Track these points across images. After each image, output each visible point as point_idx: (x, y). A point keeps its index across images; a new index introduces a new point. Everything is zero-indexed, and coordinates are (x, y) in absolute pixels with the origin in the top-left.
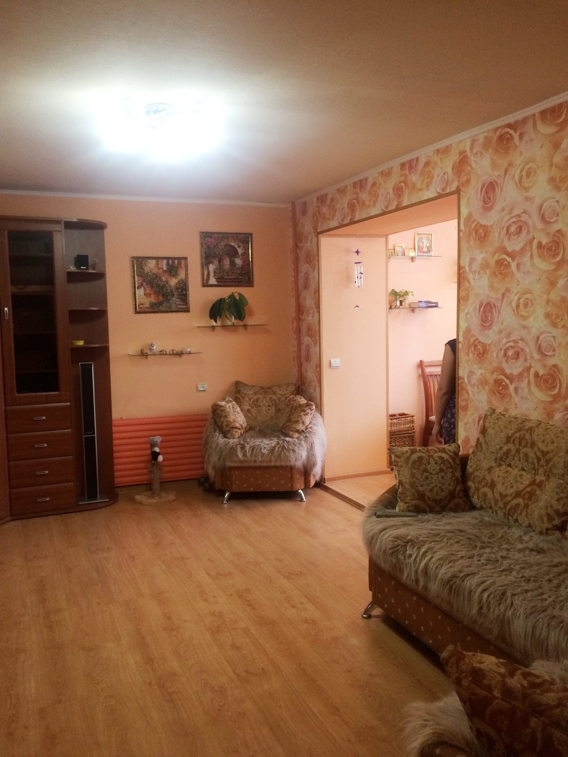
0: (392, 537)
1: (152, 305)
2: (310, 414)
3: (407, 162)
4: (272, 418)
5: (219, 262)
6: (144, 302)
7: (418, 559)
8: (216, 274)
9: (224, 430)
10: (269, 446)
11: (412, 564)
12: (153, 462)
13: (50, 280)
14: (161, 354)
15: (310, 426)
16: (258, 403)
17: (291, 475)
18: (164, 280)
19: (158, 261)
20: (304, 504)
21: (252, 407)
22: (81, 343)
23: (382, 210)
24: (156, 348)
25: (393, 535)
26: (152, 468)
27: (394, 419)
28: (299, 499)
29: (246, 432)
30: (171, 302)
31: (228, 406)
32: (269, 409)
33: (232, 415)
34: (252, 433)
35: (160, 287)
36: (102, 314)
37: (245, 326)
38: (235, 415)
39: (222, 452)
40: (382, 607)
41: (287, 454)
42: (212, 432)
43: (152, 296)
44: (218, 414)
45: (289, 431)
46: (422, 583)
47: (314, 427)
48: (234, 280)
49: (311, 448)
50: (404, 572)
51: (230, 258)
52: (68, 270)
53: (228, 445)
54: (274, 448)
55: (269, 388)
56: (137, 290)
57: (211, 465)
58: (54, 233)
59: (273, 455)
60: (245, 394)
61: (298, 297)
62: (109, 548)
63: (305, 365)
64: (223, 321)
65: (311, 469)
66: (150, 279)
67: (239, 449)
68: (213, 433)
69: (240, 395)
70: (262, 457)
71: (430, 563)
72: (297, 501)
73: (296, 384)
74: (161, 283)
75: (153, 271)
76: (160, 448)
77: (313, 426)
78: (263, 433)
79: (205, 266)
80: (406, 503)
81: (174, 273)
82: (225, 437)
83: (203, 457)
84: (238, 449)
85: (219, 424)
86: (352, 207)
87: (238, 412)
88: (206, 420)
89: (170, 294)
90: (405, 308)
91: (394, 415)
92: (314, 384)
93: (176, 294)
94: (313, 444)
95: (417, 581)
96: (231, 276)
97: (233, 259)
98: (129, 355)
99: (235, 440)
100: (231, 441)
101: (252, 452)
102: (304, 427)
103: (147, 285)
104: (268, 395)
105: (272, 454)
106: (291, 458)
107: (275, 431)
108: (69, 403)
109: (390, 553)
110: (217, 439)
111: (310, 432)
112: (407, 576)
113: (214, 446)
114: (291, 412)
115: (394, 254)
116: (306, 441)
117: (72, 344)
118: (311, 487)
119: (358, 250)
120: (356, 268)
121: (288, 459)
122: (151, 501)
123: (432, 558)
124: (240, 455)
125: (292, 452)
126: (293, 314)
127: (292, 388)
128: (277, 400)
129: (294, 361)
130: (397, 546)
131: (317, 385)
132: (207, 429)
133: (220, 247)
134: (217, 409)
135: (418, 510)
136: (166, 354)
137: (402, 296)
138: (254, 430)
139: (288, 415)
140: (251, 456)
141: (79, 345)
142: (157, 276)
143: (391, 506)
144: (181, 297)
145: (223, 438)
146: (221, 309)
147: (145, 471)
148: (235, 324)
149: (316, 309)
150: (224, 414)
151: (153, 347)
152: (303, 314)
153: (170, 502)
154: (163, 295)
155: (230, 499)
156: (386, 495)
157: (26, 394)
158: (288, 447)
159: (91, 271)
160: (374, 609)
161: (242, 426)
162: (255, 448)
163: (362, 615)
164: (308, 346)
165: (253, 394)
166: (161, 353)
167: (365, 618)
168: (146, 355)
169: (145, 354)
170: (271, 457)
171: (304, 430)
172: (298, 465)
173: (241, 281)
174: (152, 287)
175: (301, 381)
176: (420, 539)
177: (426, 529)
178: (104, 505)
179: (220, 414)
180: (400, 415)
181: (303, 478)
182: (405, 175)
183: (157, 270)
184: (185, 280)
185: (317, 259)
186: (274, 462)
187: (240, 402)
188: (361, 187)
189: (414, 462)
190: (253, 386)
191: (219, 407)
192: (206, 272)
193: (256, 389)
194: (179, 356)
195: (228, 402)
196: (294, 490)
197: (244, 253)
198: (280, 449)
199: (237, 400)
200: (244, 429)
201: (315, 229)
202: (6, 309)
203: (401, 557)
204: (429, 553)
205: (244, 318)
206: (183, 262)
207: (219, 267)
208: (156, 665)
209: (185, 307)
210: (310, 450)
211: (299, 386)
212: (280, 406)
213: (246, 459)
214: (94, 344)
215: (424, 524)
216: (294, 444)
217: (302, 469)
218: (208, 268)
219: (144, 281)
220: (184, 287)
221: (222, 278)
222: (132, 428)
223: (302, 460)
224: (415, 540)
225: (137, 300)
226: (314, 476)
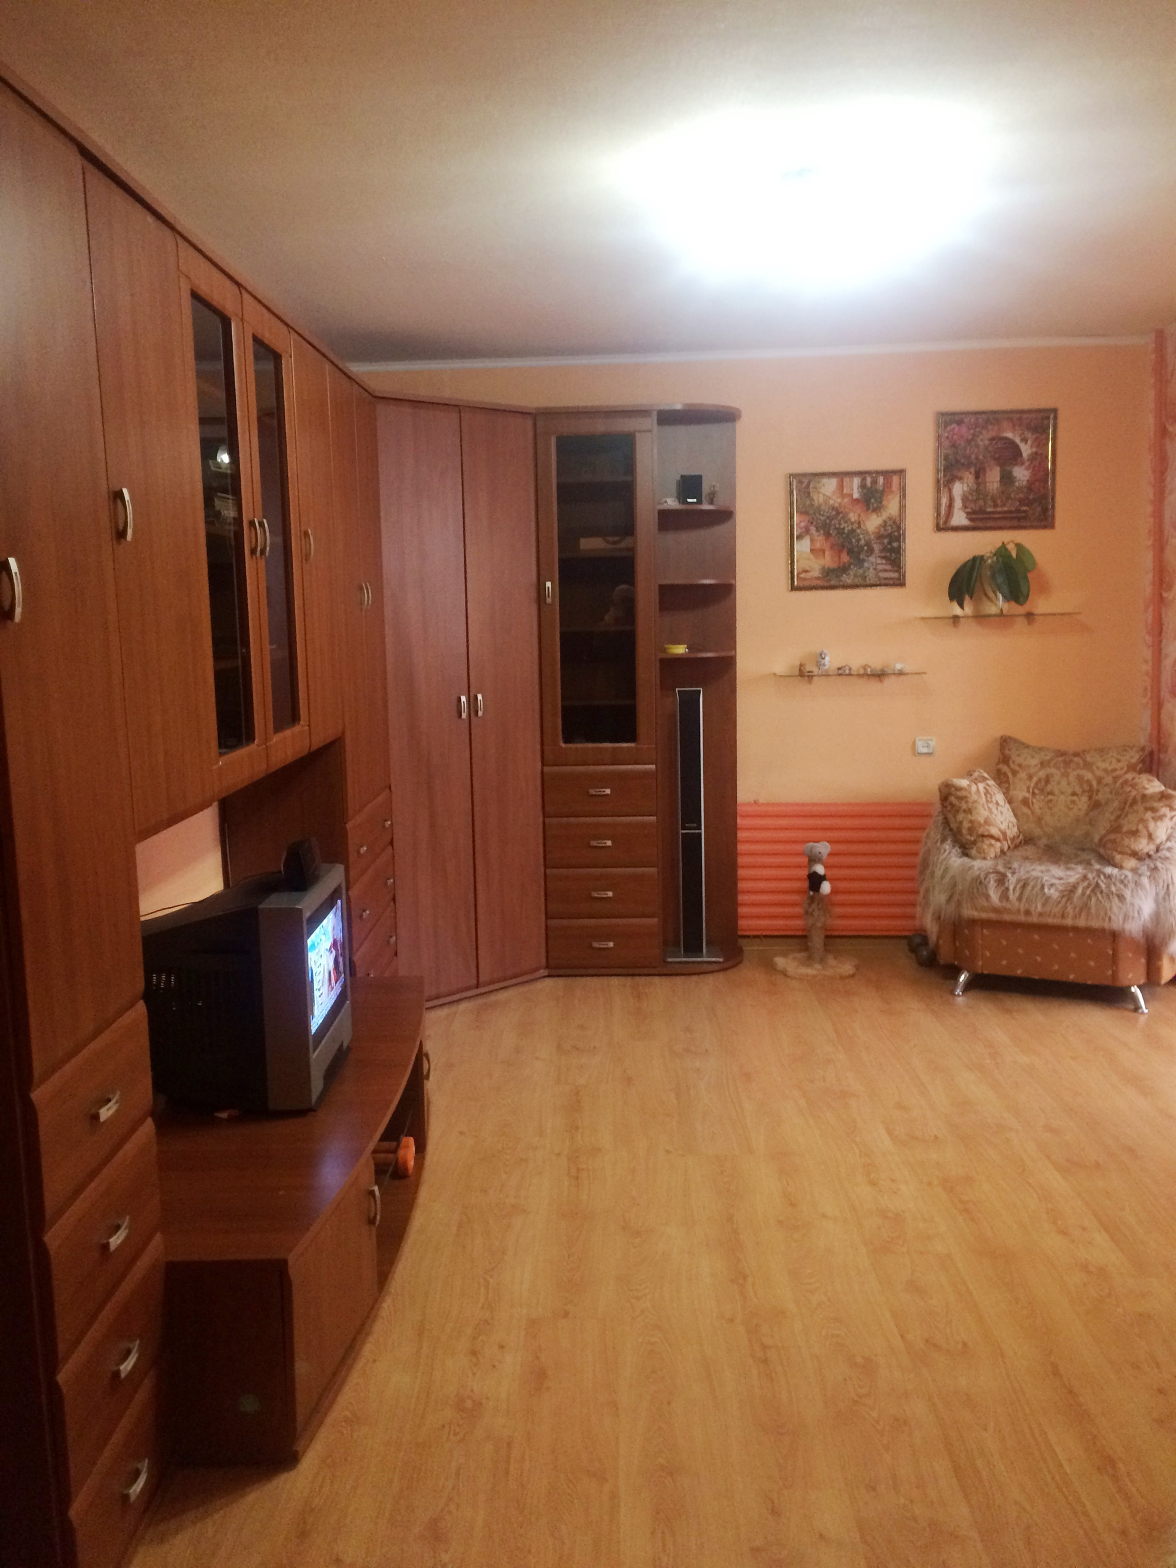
1: (827, 573)
2: (1169, 817)
4: (1078, 821)
5: (977, 476)
6: (810, 567)
8: (967, 504)
9: (964, 841)
10: (1062, 882)
12: (812, 893)
13: (629, 529)
14: (840, 675)
15: (1168, 845)
16: (1049, 785)
17: (1114, 951)
18: (853, 520)
19: (842, 481)
20: (1142, 1018)
21: (1034, 794)
22: (680, 650)
24: (831, 662)
26: (810, 905)
28: (1132, 1007)
29: (1016, 847)
30: (866, 565)
31: (974, 788)
32: (1073, 802)
33: (982, 809)
34: (1030, 850)
35: (845, 535)
36: (725, 592)
37: (1030, 616)
38: (990, 810)
39: (955, 885)
41: (1105, 902)
42: (937, 842)
43: (827, 553)
44: (952, 805)
45: (1115, 853)
48: (1009, 515)
49: (1166, 894)
51: (1002, 466)
52: (665, 507)
53: (971, 871)
54: (1073, 889)
55: (1076, 754)
56: (795, 543)
57: (931, 910)
58: (638, 435)
59: (1071, 903)
60: (1020, 766)
61: (1160, 548)
62: (706, 1050)
63: (1167, 707)
64: (977, 605)
65: (1164, 943)
66: (823, 518)
67: (992, 882)
68: (939, 843)
69: (1009, 766)
70: (1044, 905)
72: (1126, 1009)
73: (1143, 749)
74: (848, 526)
75: (831, 502)
76: (826, 867)
77: (1174, 845)
78: (1053, 853)
79: (945, 486)
81: (875, 505)
82: (965, 854)
83: (916, 892)
84: (989, 882)
85: (954, 826)
87: (997, 804)
88: (929, 816)
89: (865, 548)
93: (877, 548)
94: (1171, 887)
96: (1002, 506)
97: (1008, 468)
98: (775, 674)
99: (985, 862)
100: (977, 864)
101: (1021, 894)
102: (1153, 847)
103: (818, 530)
104: (1074, 770)
105: (1067, 900)
106: (1115, 915)
107: (1083, 850)
108: (654, 767)
110: (947, 859)
111: (1167, 858)
113: (938, 873)
114: (1122, 809)
116: (1155, 879)
117: (664, 651)
118: (1163, 983)
121: (1106, 914)
122: (804, 970)
124: (994, 896)
125: (1116, 900)
126: (1148, 590)
127: (1135, 757)
128: (1094, 784)
129: (1144, 696)
132: (928, 836)
133: (981, 443)
134: (950, 794)
136: (850, 675)
138: (1034, 844)
139: (1113, 818)
140: (1020, 899)
141: (678, 654)
142: (838, 513)
144: (888, 554)
145: (961, 857)
146: (973, 580)
147: (798, 910)
148: (1004, 612)
150: (964, 806)
151: (823, 659)
152: (1170, 588)
153: (842, 978)
154: (850, 552)
155: (969, 987)
158: (1108, 887)
159: (706, 507)
161: (1004, 834)
162: (1028, 885)
165: (1039, 766)
166: (840, 672)
168: (808, 676)
169: (808, 674)
170: (1065, 907)
171: (1151, 853)
172: (1131, 931)
174: (828, 535)
175: (1159, 743)
178: (716, 967)
179: (955, 805)
181: (1143, 961)
183: (839, 500)
184: (898, 519)
186: (1075, 917)
187: (1008, 782)
190: (1041, 749)
191: (953, 789)
192: (945, 501)
193: (1046, 755)
194: (878, 679)
195: (976, 781)
196: (1119, 984)
197: (1036, 454)
198: (1090, 890)
199: (1002, 779)
200: (1009, 842)
202: (549, 584)
205: (1027, 598)
206: (895, 479)
207: (975, 487)
208: (751, 1291)
209: (895, 575)
210: (1164, 899)
211: (1151, 753)
212: (1100, 797)
213: (1008, 906)
214: (706, 651)
216: (1122, 882)
217: (1142, 941)
218: (950, 491)
219: (812, 523)
220: (896, 533)
221: (982, 511)
223: (1142, 920)
225: (795, 564)
226: (1172, 958)
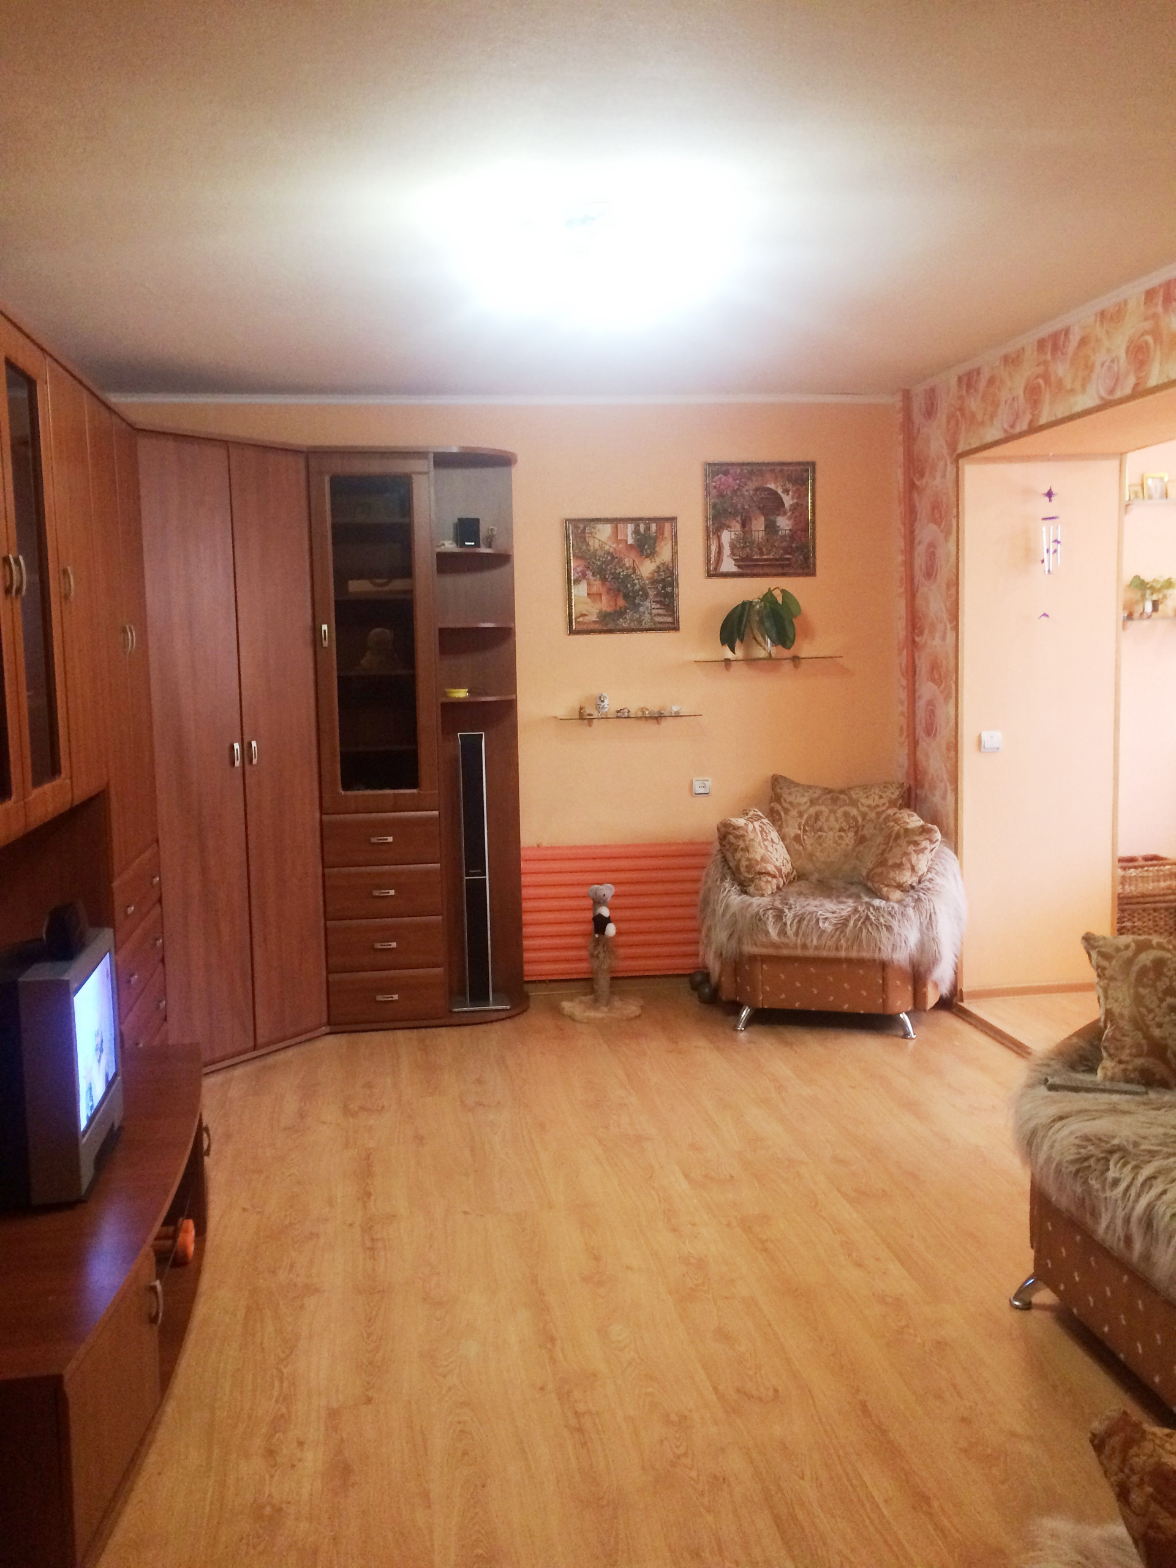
0: (1076, 1137)
1: (604, 617)
2: (929, 850)
3: (1160, 286)
4: (846, 855)
5: (743, 525)
6: (587, 610)
7: (1133, 1192)
8: (735, 551)
9: (742, 879)
10: (835, 915)
11: (1119, 1202)
12: (597, 936)
13: (407, 571)
14: (618, 717)
15: (929, 876)
16: (819, 823)
17: (884, 979)
18: (627, 565)
19: (616, 527)
20: (911, 1044)
21: (805, 831)
22: (462, 694)
23: (1102, 398)
24: (610, 705)
25: (1078, 1134)
26: (595, 947)
27: (1130, 868)
28: (901, 1033)
29: (791, 882)
30: (641, 609)
31: (750, 827)
32: (841, 837)
33: (759, 847)
34: (803, 885)
35: (620, 581)
36: (504, 635)
37: (796, 659)
38: (766, 847)
39: (735, 923)
40: (1055, 1290)
41: (875, 934)
42: (717, 880)
43: (604, 598)
44: (730, 843)
45: (882, 886)
46: (1138, 1246)
47: (938, 880)
48: (773, 563)
49: (929, 924)
50: (1100, 1217)
52: (442, 549)
53: (750, 909)
54: (847, 920)
55: (842, 792)
56: (573, 587)
57: (713, 948)
58: (414, 476)
59: (844, 936)
60: (791, 803)
61: (912, 594)
62: (499, 1103)
63: (923, 744)
64: (747, 649)
65: (929, 971)
66: (599, 563)
67: (771, 918)
68: (718, 883)
69: (780, 804)
70: (819, 937)
71: (1159, 1203)
72: (896, 1036)
73: (901, 785)
74: (623, 571)
75: (607, 547)
76: (610, 909)
77: (936, 876)
78: (825, 888)
79: (714, 534)
80: (1120, 1062)
81: (649, 551)
82: (744, 891)
83: (698, 930)
84: (768, 918)
85: (732, 864)
86: (1033, 394)
87: (772, 841)
88: (706, 855)
89: (641, 593)
90: (1165, 617)
91: (1132, 860)
92: (943, 785)
93: (652, 593)
94: (933, 916)
95: (1128, 1240)
96: (767, 555)
97: (772, 518)
98: (555, 717)
99: (763, 899)
100: (756, 901)
101: (798, 928)
102: (916, 879)
103: (594, 575)
104: (841, 806)
105: (841, 933)
106: (884, 945)
107: (852, 884)
108: (436, 813)
109: (1071, 1172)
110: (728, 896)
111: (929, 889)
112: (1108, 1227)
113: (720, 910)
114: (887, 844)
115: (1141, 494)
116: (918, 909)
117: (445, 694)
118: (928, 1008)
119: (1050, 489)
120: (1044, 529)
121: (876, 945)
122: (592, 1014)
123: (1164, 1192)
124: (773, 932)
125: (884, 931)
126: (902, 634)
127: (894, 793)
128: (860, 819)
129: (901, 735)
130: (1086, 1159)
131: (949, 788)
132: (707, 875)
133: (746, 493)
134: (728, 833)
135: (1149, 1080)
136: (628, 717)
137: (1159, 590)
138: (807, 880)
139: (880, 851)
140: (797, 934)
141: (458, 698)
142: (613, 558)
143: (1087, 1066)
144: (662, 599)
145: (740, 895)
146: (743, 624)
147: (584, 953)
148: (774, 655)
149: (951, 622)
150: (742, 844)
151: (603, 701)
152: (921, 633)
153: (629, 1020)
154: (626, 597)
155: (751, 1021)
156: (1075, 1040)
157: (361, 792)
158: (878, 919)
159: (484, 550)
160: (1038, 1290)
161: (780, 871)
162: (804, 919)
163: (1010, 1301)
164: (931, 703)
165: (808, 804)
166: (619, 714)
167: (1017, 1307)
168: (589, 719)
169: (587, 717)
170: (839, 940)
171: (914, 884)
172: (898, 961)
173: (788, 566)
174: (604, 580)
175: (916, 778)
176: (1143, 1147)
177: (1162, 1125)
178: (503, 1015)
179: (733, 844)
180: (1146, 859)
181: (910, 988)
182: (1155, 316)
183: (614, 546)
184: (671, 565)
185: (955, 511)
186: (847, 949)
187: (780, 818)
188: (1055, 348)
189: (1143, 972)
190: (810, 787)
191: (731, 828)
192: (714, 548)
193: (815, 793)
194: (655, 721)
195: (752, 820)
196: (889, 1012)
197: (797, 504)
198: (860, 923)
199: (775, 817)
200: (784, 878)
201: (952, 445)
202: (325, 627)
203: (1095, 1184)
204: (1159, 1180)
205: (793, 642)
206: (667, 526)
208: (561, 1355)
209: (669, 619)
210: (927, 928)
211: (909, 790)
212: (866, 832)
213: (786, 940)
214: (487, 695)
215: (1159, 1112)
216: (889, 913)
217: (909, 969)
218: (719, 538)
219: (588, 568)
220: (670, 579)
221: (748, 558)
222: (556, 866)
223: (909, 949)
224: (1130, 1148)
225: (573, 608)
226: (936, 985)
